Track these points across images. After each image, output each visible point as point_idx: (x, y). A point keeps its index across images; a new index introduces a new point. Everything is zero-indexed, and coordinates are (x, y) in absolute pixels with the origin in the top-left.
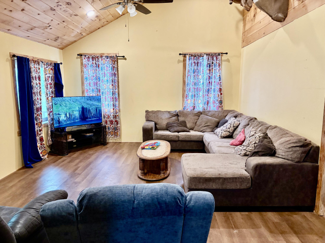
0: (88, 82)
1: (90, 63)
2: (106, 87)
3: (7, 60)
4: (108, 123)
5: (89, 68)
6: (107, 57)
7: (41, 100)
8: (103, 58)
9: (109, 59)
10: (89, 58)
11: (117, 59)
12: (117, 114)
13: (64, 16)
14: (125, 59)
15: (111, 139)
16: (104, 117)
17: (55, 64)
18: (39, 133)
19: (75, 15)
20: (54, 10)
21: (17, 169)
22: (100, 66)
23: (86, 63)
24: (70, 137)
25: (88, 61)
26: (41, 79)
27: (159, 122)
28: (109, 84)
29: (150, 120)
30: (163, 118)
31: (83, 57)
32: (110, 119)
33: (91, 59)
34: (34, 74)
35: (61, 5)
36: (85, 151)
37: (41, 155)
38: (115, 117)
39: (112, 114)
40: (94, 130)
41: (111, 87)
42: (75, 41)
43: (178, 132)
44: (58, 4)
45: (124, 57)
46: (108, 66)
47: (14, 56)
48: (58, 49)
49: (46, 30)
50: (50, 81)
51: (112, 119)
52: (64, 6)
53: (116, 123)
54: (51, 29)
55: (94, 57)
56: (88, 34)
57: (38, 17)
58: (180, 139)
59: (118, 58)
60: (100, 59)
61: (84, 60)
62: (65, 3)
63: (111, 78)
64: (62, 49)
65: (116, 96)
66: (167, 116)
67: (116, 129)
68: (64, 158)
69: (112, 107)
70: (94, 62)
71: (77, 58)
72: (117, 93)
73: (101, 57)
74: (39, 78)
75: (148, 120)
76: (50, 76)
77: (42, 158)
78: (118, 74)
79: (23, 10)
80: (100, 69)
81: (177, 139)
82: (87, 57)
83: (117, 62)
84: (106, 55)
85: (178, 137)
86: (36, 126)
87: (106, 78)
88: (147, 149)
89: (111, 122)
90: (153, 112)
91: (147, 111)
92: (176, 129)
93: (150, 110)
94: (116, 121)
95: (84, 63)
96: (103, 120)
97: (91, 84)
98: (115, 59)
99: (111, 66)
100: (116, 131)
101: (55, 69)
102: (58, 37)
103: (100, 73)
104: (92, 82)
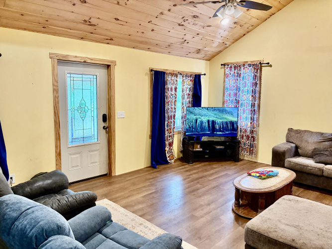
0: (228, 92)
1: (232, 73)
2: (246, 98)
3: (146, 74)
4: (245, 138)
5: (231, 78)
6: (250, 65)
7: (175, 109)
8: (246, 66)
9: (251, 68)
10: (231, 67)
11: (261, 67)
12: (255, 129)
13: (197, 29)
14: (271, 66)
15: (245, 156)
16: (241, 131)
17: (196, 75)
18: (169, 138)
19: (208, 26)
20: (183, 25)
21: (146, 167)
22: (242, 76)
23: (228, 73)
24: (199, 146)
25: (230, 70)
26: (177, 90)
27: (302, 145)
28: (249, 95)
29: (290, 141)
30: (310, 141)
31: (226, 66)
32: (247, 134)
33: (233, 69)
34: (169, 86)
35: (187, 20)
36: (211, 163)
37: (168, 159)
38: (252, 132)
39: (249, 129)
40: (228, 144)
41: (251, 98)
42: (220, 52)
43: (326, 164)
44: (184, 19)
45: (268, 63)
46: (250, 75)
47: (152, 70)
48: (204, 61)
49: (184, 45)
50: (188, 92)
51: (248, 134)
52: (191, 20)
53: (252, 139)
54: (188, 43)
55: (237, 67)
56: (233, 43)
57: (169, 34)
58: (325, 174)
59: (263, 65)
60: (242, 68)
61: (227, 70)
62: (191, 17)
63: (252, 88)
64: (209, 60)
65: (255, 109)
66: (316, 139)
67: (252, 146)
68: (187, 166)
69: (250, 120)
70: (236, 71)
71: (221, 68)
72: (256, 105)
73: (244, 65)
74: (176, 89)
75: (288, 141)
76: (189, 87)
77: (169, 161)
78: (260, 84)
79: (153, 30)
80: (241, 78)
81: (319, 173)
82: (230, 66)
83: (261, 71)
84: (249, 63)
85: (321, 170)
86: (166, 132)
87: (247, 88)
88: (253, 176)
89: (248, 137)
90: (298, 132)
91: (290, 130)
92: (323, 158)
93: (295, 128)
94: (252, 137)
95: (226, 72)
96: (239, 133)
97: (231, 95)
98: (258, 67)
99: (253, 74)
100: (252, 149)
101: (195, 80)
102: (199, 50)
103: (241, 83)
104: (232, 93)
